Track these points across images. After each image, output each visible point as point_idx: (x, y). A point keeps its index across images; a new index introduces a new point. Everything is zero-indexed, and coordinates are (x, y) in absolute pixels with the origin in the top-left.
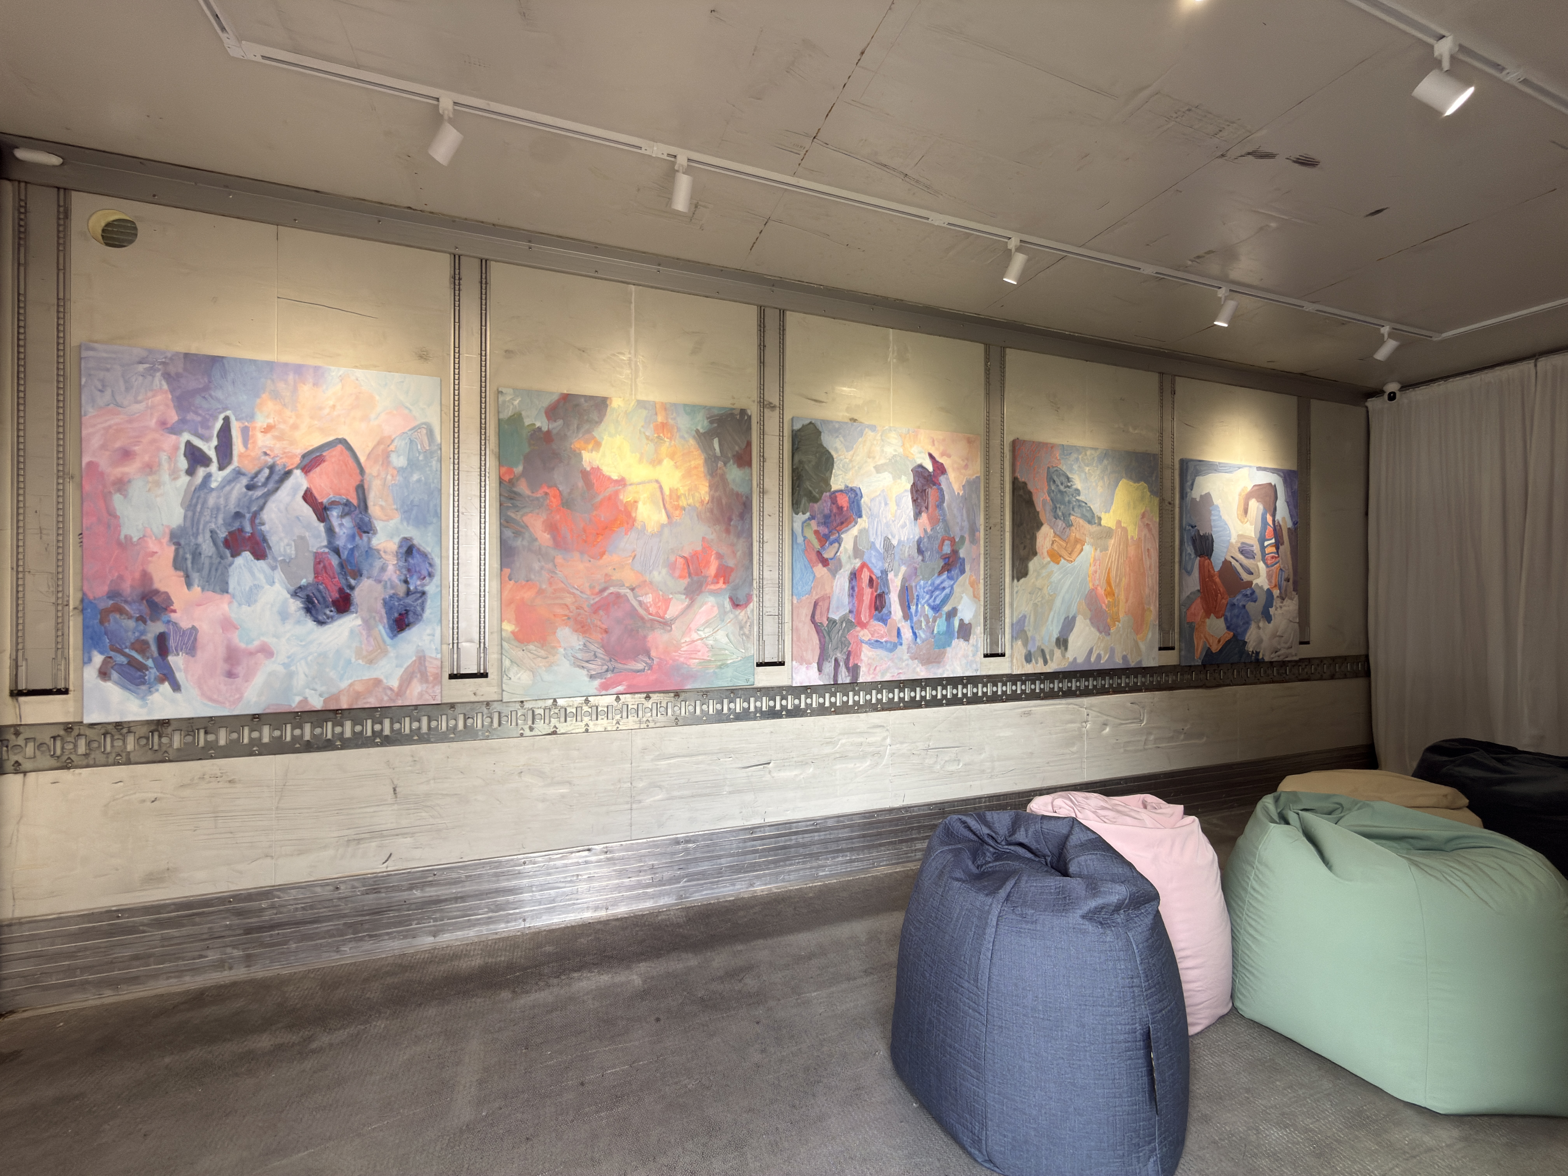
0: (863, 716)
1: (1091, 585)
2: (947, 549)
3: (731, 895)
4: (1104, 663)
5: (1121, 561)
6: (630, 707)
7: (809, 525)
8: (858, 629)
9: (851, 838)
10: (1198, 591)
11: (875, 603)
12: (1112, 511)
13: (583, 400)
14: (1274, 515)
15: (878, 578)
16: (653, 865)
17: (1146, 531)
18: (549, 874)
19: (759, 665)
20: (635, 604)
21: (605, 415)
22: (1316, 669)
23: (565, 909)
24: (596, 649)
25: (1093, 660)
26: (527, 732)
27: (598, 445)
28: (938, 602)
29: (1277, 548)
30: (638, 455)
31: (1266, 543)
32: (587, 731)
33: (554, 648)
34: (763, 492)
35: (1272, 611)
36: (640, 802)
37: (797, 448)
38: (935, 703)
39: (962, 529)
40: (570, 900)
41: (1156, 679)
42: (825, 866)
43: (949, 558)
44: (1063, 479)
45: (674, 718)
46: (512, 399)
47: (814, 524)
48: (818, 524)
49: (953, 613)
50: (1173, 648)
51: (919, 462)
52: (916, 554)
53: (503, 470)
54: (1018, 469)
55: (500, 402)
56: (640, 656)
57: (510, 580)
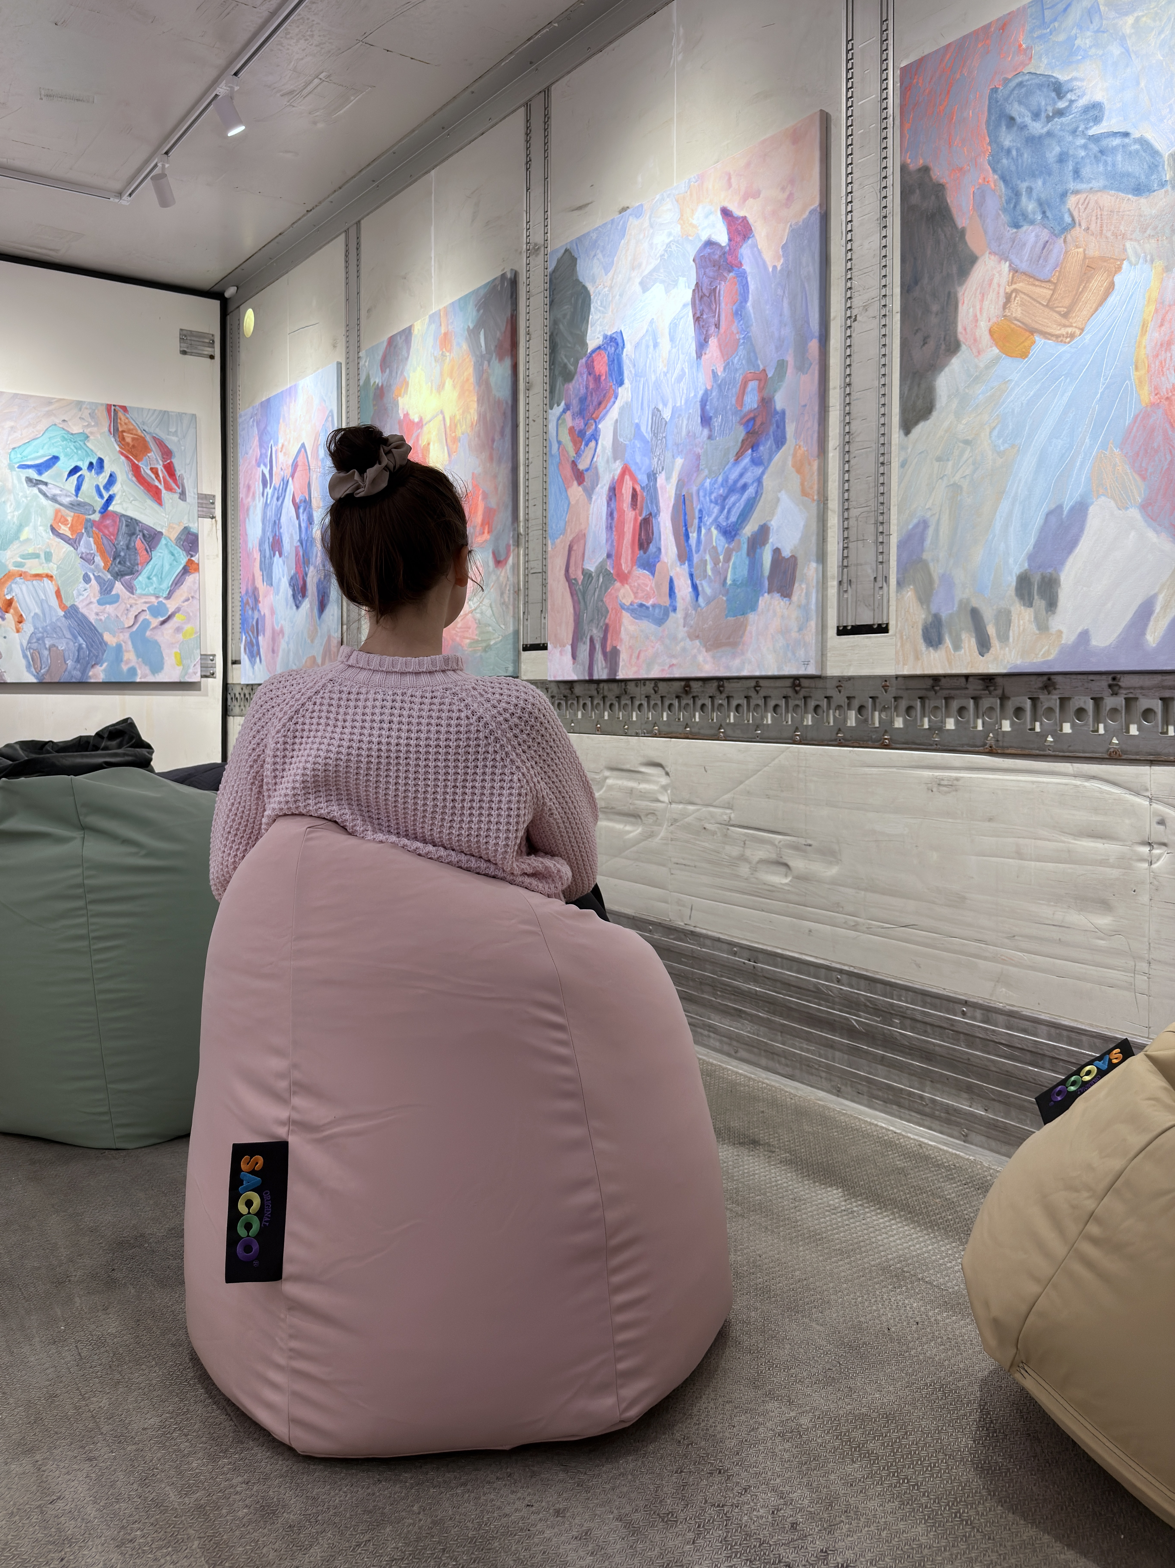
0: (633, 741)
2: (751, 401)
7: (564, 421)
8: (618, 584)
11: (640, 535)
13: (399, 338)
15: (643, 488)
19: (524, 648)
21: (411, 346)
25: (1152, 637)
27: (407, 386)
30: (430, 384)
38: (741, 731)
39: (779, 347)
43: (754, 418)
44: (1042, 98)
46: (365, 361)
47: (569, 418)
48: (574, 416)
49: (762, 536)
51: (704, 236)
52: (700, 428)
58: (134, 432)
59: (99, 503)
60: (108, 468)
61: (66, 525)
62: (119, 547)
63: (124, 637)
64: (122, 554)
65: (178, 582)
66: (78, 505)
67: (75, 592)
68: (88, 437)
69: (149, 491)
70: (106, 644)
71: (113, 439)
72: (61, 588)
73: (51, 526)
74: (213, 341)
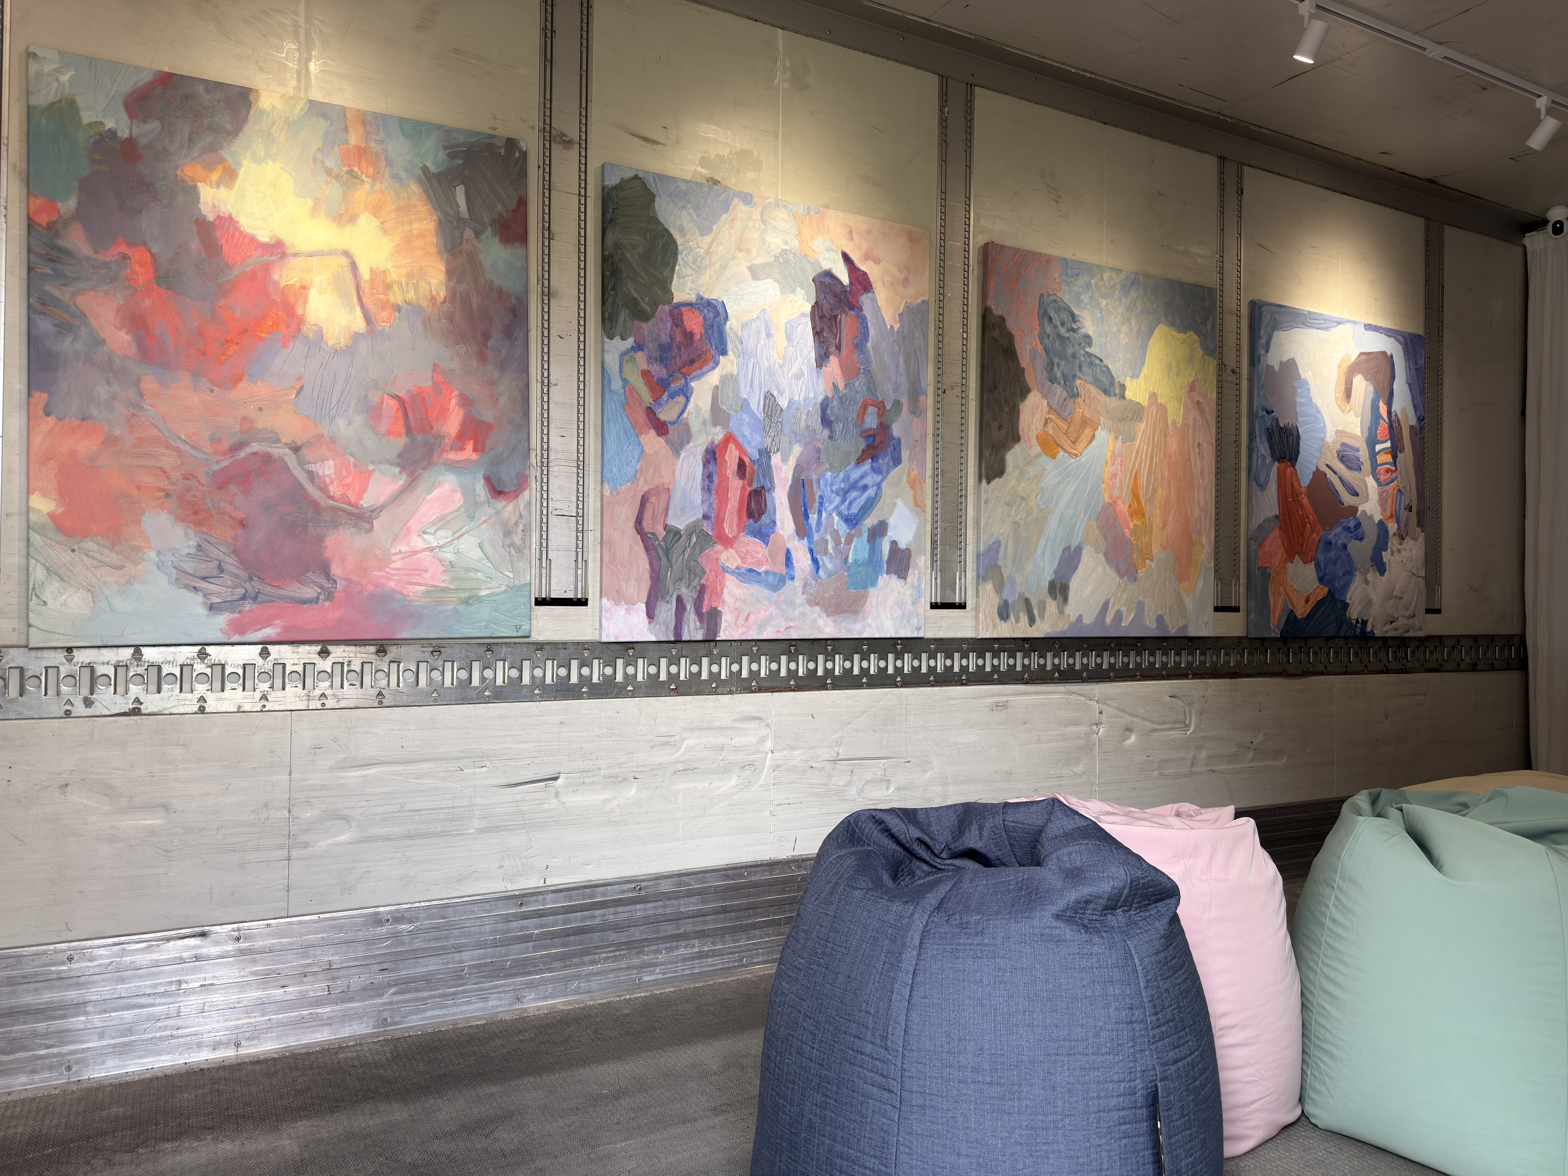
0: (725, 699)
1: (1107, 499)
2: (871, 421)
3: (480, 1018)
4: (1127, 627)
5: (1156, 460)
6: (289, 669)
7: (633, 360)
8: (719, 547)
9: (702, 914)
10: (1277, 517)
11: (749, 504)
12: (1142, 375)
13: (201, 88)
14: (1389, 404)
15: (753, 462)
16: (330, 963)
17: (1195, 414)
18: (122, 980)
19: (540, 602)
20: (302, 477)
21: (245, 120)
22: (1449, 653)
23: (153, 1046)
24: (222, 557)
25: (1108, 620)
26: (79, 709)
27: (230, 176)
28: (855, 510)
29: (1395, 457)
30: (310, 202)
31: (1378, 447)
32: (202, 710)
33: (136, 549)
34: (548, 294)
35: (1386, 556)
36: (306, 845)
37: (612, 220)
38: (848, 682)
39: (896, 389)
40: (166, 1028)
41: (1209, 659)
42: (655, 965)
43: (874, 436)
44: (1065, 316)
45: (375, 692)
46: (57, 70)
47: (641, 359)
48: (650, 359)
49: (880, 530)
50: (1236, 609)
51: (826, 266)
52: (820, 426)
53: (36, 203)
54: (991, 293)
55: (32, 74)
56: (309, 574)
57: (48, 414)
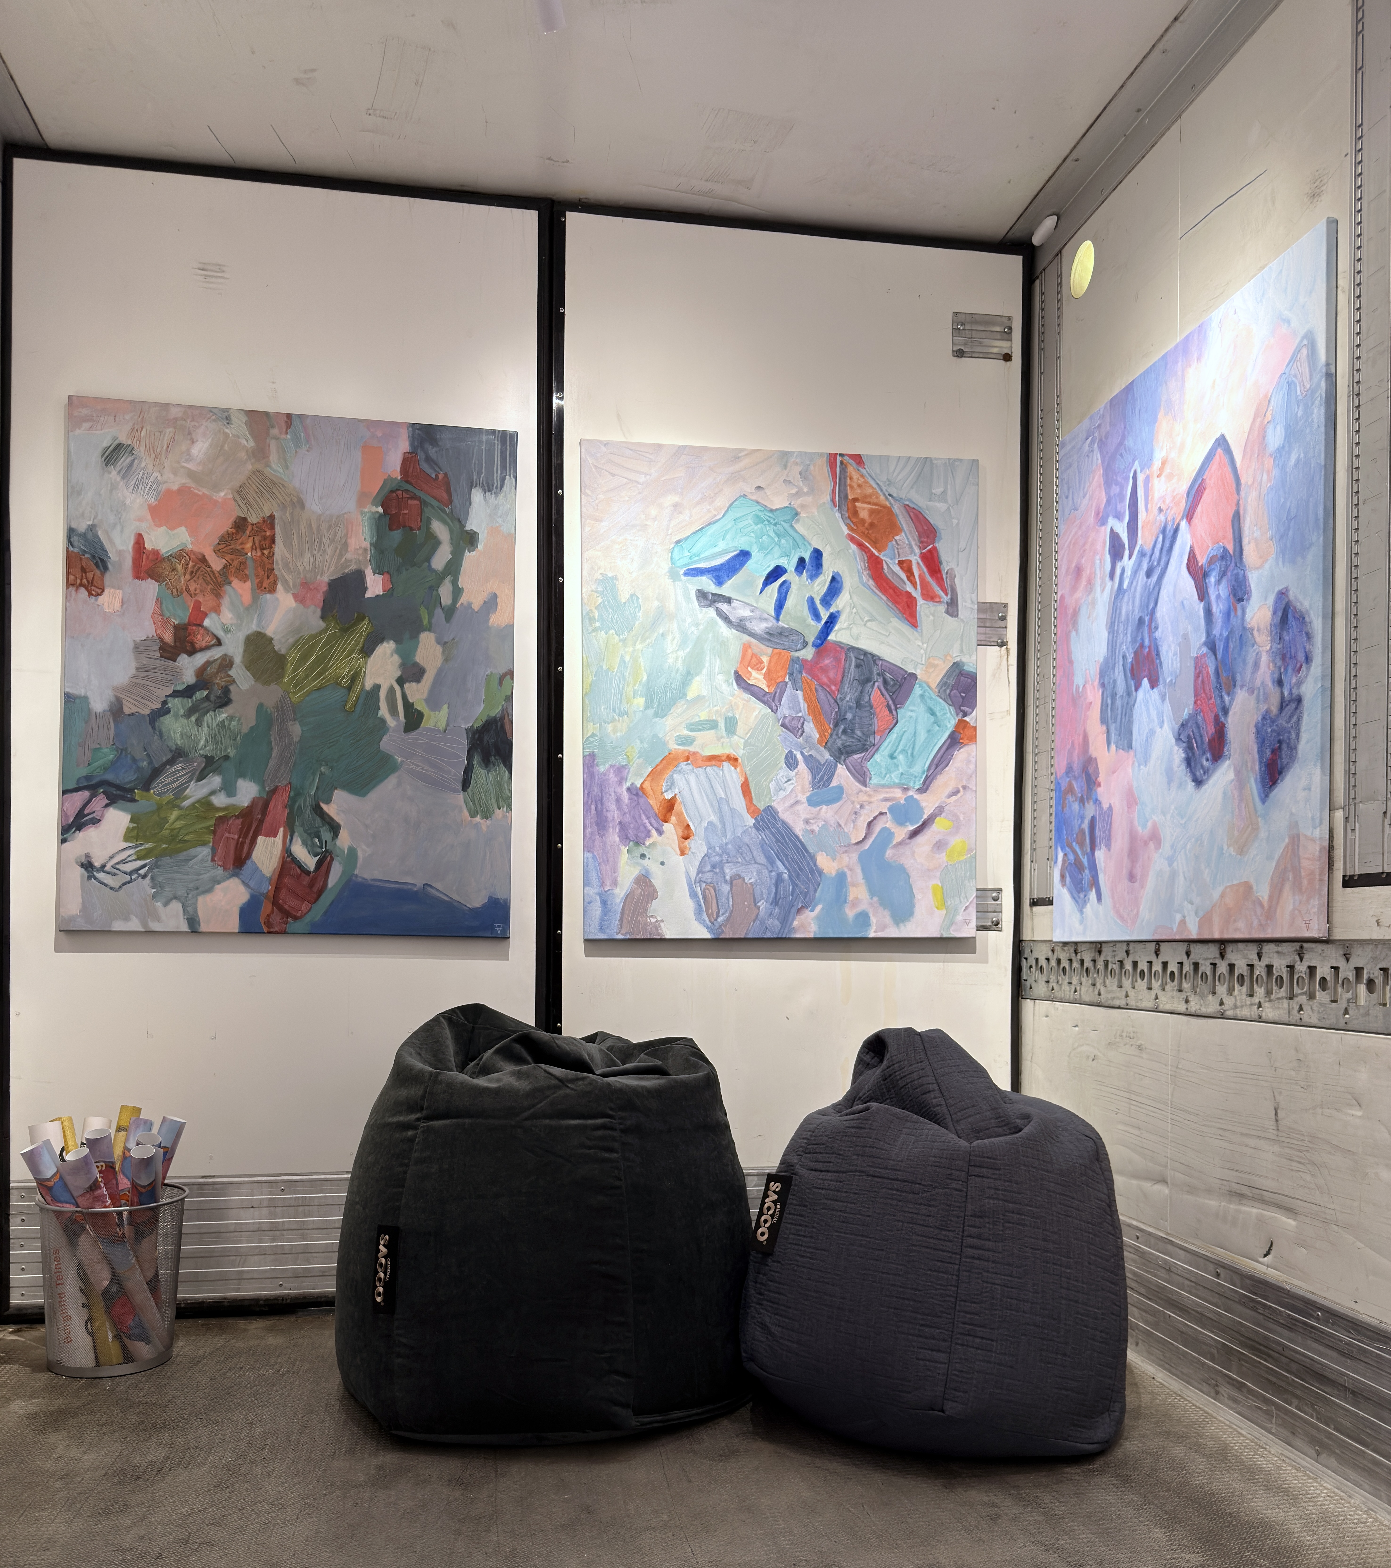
58: (874, 499)
59: (813, 628)
60: (829, 567)
61: (759, 670)
62: (843, 704)
63: (850, 860)
64: (849, 716)
65: (940, 762)
66: (780, 634)
67: (772, 786)
68: (797, 514)
69: (895, 603)
70: (821, 872)
71: (838, 515)
72: (750, 779)
73: (736, 672)
74: (1010, 328)
